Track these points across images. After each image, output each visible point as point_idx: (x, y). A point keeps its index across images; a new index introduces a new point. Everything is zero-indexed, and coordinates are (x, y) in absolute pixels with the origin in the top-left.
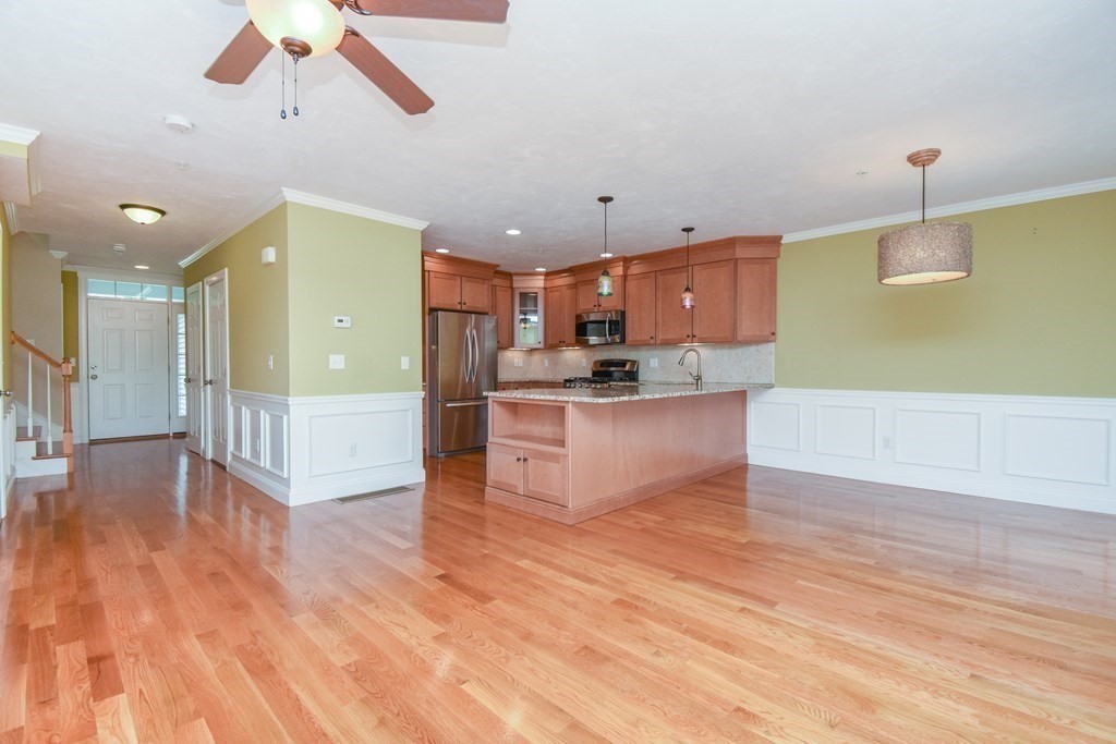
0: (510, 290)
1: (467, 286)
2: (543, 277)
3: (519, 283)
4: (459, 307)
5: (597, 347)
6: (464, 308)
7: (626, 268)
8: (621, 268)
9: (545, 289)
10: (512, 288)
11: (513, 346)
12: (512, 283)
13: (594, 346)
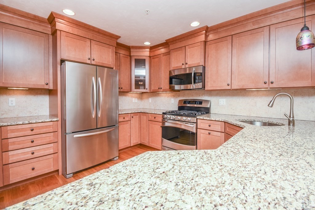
0: (129, 57)
1: (95, 47)
2: (148, 50)
3: (134, 53)
4: (89, 62)
5: (181, 92)
6: (93, 63)
7: (206, 36)
8: (204, 36)
9: (150, 57)
10: (130, 56)
11: (131, 91)
12: (130, 53)
13: (179, 91)
